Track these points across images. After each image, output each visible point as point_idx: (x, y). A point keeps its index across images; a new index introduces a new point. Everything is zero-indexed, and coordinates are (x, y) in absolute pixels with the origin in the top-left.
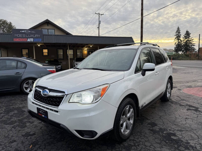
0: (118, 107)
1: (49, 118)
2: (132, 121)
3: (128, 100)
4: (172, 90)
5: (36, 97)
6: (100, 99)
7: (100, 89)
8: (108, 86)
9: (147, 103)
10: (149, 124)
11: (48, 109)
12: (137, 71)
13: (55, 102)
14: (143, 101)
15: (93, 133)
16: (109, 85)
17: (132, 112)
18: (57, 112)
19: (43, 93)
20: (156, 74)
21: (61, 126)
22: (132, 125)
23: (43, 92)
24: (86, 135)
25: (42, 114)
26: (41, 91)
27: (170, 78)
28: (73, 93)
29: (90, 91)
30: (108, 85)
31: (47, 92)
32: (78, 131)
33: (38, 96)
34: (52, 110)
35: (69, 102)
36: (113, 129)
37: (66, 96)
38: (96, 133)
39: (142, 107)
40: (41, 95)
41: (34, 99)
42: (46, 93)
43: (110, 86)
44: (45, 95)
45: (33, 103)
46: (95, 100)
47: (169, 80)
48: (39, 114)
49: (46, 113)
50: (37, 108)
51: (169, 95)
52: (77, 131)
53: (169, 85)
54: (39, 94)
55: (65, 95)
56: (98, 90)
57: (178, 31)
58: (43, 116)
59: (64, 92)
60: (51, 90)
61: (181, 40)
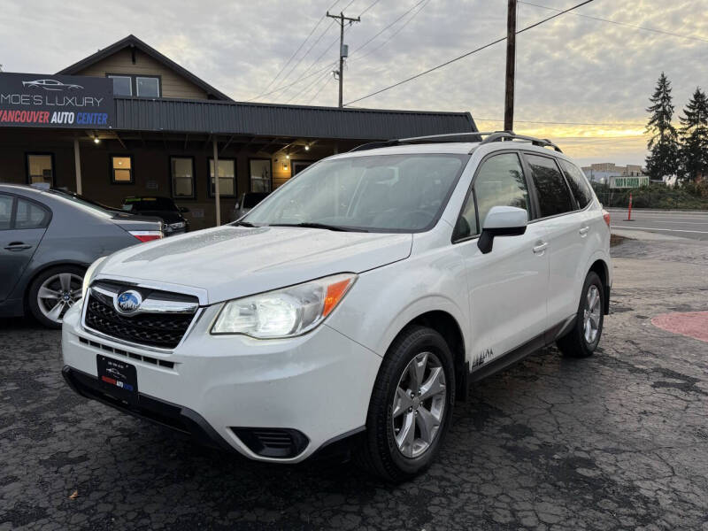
0: (383, 354)
1: (140, 390)
2: (437, 413)
3: (424, 333)
4: (605, 316)
5: (92, 320)
6: (321, 323)
7: (321, 289)
8: (349, 280)
9: (498, 353)
10: (505, 429)
11: (137, 357)
12: (460, 233)
13: (162, 332)
14: (482, 345)
15: (292, 439)
16: (354, 276)
17: (439, 378)
18: (169, 365)
19: (122, 303)
20: (536, 248)
21: (182, 413)
22: (437, 427)
23: (120, 300)
24: (269, 446)
25: (114, 378)
26: (114, 296)
27: (599, 268)
28: (228, 301)
29: (286, 293)
30: (352, 277)
32: (240, 432)
33: (100, 315)
34: (153, 361)
35: (213, 331)
36: (364, 428)
37: (201, 310)
38: (305, 440)
39: (479, 367)
40: (113, 309)
41: (88, 328)
42: (129, 303)
43: (356, 279)
44: (128, 309)
45: (83, 340)
46: (304, 326)
47: (595, 275)
48: (104, 379)
49: (131, 371)
50: (99, 357)
51: (595, 332)
52: (238, 431)
53: (594, 297)
54: (106, 306)
55: (200, 307)
56: (316, 293)
57: (663, 92)
58: (119, 384)
59: (194, 299)
60: (147, 293)
61: (672, 130)
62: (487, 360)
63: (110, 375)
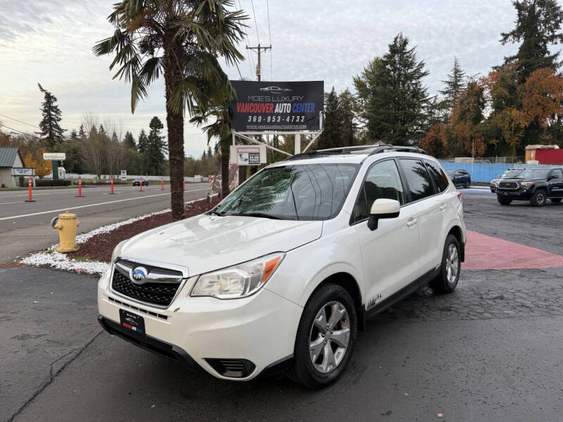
0: (304, 305)
1: (146, 333)
5: (117, 286)
6: (262, 287)
7: (261, 264)
8: (279, 258)
9: (385, 296)
11: (145, 311)
12: (354, 220)
13: (160, 295)
15: (245, 366)
16: (283, 254)
18: (165, 317)
19: (135, 276)
20: (409, 223)
21: (173, 349)
23: (134, 273)
24: (230, 370)
25: (131, 325)
26: (130, 270)
28: (201, 275)
29: (238, 268)
30: (281, 255)
31: (143, 273)
32: (212, 362)
33: (121, 283)
34: (154, 314)
35: (192, 295)
36: (293, 356)
37: (184, 281)
38: (253, 366)
39: (371, 307)
40: (129, 279)
41: (114, 291)
42: (140, 276)
43: (285, 256)
45: (110, 299)
46: (250, 290)
48: (124, 324)
49: (141, 321)
50: (121, 311)
52: (209, 361)
54: (125, 277)
55: (183, 278)
56: (259, 267)
58: (134, 328)
59: (180, 273)
60: (151, 269)
62: (378, 302)
63: (128, 323)
